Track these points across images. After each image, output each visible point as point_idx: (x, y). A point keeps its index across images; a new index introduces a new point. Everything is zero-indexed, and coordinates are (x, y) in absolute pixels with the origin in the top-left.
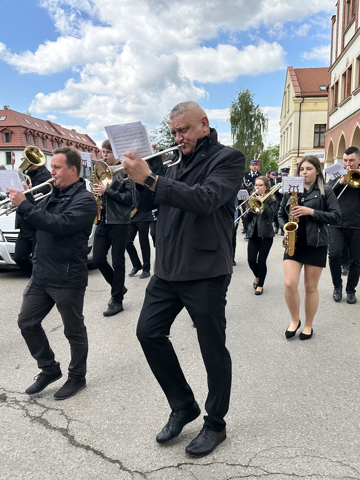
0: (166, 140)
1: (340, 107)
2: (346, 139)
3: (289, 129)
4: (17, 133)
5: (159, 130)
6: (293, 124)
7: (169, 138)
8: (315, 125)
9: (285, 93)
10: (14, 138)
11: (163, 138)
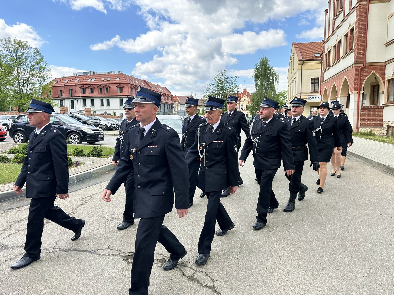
0: (217, 89)
1: (332, 66)
2: (337, 87)
3: (294, 81)
4: (126, 87)
5: (212, 84)
6: (297, 78)
7: (218, 88)
8: (312, 78)
9: (291, 59)
10: (124, 91)
11: (215, 89)
